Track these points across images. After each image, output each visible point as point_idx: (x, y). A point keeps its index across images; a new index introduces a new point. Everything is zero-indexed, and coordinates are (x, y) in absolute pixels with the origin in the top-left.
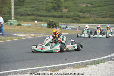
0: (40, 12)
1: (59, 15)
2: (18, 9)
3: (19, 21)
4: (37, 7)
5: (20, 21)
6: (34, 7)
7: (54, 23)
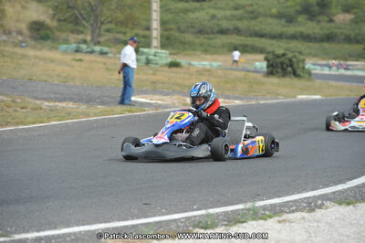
0: (260, 22)
1: (321, 32)
2: (192, 11)
3: (189, 52)
4: (252, 5)
5: (193, 50)
6: (243, 7)
7: (287, 61)
